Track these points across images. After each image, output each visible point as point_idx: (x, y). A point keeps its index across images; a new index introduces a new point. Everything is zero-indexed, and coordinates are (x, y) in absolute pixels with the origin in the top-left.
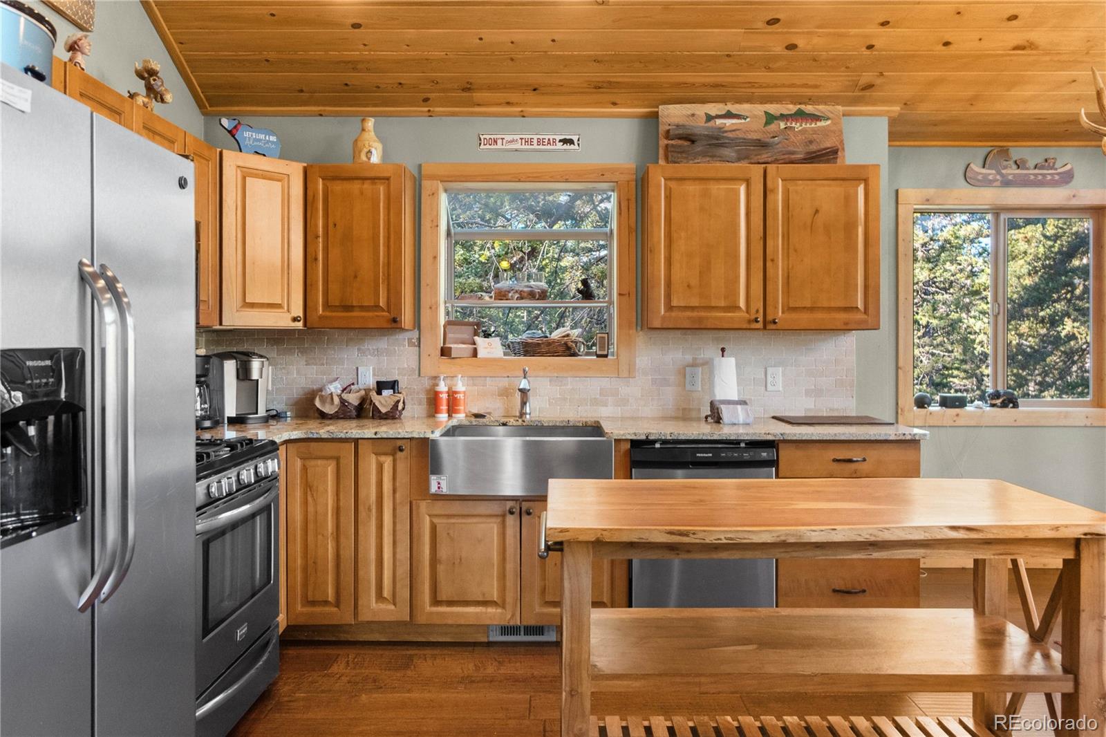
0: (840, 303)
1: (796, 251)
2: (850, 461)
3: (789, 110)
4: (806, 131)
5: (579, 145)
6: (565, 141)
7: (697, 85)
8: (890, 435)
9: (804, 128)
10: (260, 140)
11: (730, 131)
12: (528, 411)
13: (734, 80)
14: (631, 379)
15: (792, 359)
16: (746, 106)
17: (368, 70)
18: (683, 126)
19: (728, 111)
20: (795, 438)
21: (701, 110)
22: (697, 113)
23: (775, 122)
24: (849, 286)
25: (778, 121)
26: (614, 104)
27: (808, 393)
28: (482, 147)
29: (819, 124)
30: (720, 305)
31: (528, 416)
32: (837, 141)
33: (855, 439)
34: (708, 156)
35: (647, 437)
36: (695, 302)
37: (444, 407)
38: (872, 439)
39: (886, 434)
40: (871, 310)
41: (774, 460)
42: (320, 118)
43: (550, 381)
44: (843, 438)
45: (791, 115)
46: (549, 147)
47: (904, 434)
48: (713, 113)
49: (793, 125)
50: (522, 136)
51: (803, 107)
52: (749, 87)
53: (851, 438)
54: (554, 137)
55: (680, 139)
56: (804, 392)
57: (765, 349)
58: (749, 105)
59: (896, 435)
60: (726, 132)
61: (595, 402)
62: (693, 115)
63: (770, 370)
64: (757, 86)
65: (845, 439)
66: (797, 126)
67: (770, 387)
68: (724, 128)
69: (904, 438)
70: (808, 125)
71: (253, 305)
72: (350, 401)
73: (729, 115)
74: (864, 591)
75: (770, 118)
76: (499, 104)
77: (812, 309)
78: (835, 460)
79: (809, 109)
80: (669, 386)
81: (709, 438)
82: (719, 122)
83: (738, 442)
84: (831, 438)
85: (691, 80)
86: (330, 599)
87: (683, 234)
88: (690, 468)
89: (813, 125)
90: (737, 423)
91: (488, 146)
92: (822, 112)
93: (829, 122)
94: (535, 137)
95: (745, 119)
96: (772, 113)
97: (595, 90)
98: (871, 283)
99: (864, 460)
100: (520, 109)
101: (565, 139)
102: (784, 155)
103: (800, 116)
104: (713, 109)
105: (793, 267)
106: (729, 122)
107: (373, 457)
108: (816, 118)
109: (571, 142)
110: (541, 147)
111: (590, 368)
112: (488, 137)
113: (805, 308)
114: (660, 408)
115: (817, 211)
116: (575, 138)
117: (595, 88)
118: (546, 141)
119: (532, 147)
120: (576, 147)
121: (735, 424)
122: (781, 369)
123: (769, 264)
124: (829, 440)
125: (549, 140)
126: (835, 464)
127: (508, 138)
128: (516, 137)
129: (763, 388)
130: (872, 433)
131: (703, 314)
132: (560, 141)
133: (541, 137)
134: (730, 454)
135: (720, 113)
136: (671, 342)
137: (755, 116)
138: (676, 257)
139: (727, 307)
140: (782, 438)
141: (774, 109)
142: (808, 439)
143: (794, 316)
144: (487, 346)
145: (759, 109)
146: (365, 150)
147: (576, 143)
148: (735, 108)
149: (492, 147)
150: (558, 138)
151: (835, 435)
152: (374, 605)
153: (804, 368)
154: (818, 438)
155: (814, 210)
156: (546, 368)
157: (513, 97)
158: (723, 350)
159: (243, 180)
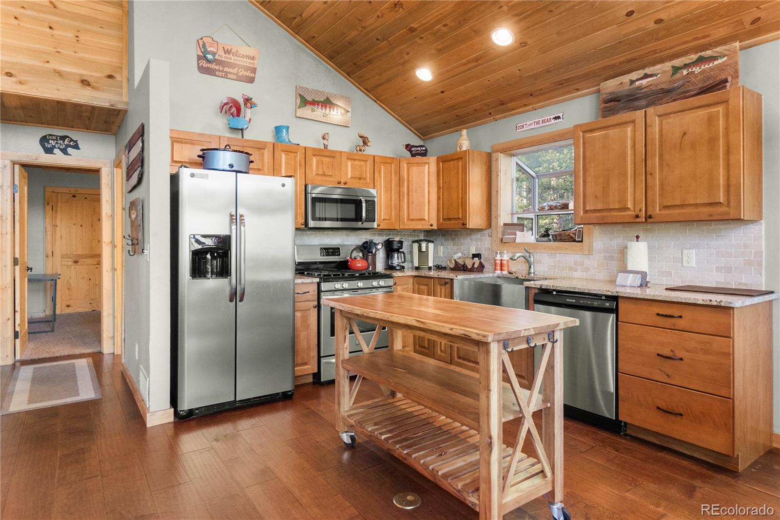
0: (706, 200)
1: (667, 165)
2: (671, 317)
3: (691, 59)
4: (705, 71)
5: (563, 118)
6: (556, 118)
7: (616, 64)
8: (698, 300)
9: (703, 69)
10: (418, 150)
11: (646, 87)
12: (532, 272)
13: (639, 53)
14: (591, 256)
15: (704, 244)
16: (658, 67)
17: (460, 108)
18: (614, 92)
19: (645, 73)
20: (626, 296)
21: (626, 79)
22: (624, 81)
23: (679, 71)
24: (712, 186)
25: (681, 71)
26: (578, 90)
27: (718, 269)
28: (518, 131)
29: (716, 63)
30: (615, 207)
31: (532, 274)
32: (732, 71)
33: (669, 300)
34: (626, 109)
35: (541, 287)
36: (600, 207)
37: (499, 268)
38: (683, 301)
39: (694, 299)
40: (732, 203)
41: (614, 309)
42: (457, 132)
43: (548, 256)
44: (660, 298)
45: (693, 63)
46: (548, 123)
47: (711, 301)
48: (634, 79)
49: (694, 70)
50: (534, 121)
51: (703, 54)
52: (653, 55)
53: (666, 299)
54: (550, 117)
55: (611, 101)
56: (715, 268)
57: (682, 236)
58: (661, 65)
59: (703, 300)
60: (642, 89)
61: (571, 269)
62: (621, 83)
63: (685, 252)
64: (658, 51)
65: (662, 299)
66: (697, 70)
67: (685, 264)
68: (641, 86)
69: (710, 304)
70: (707, 66)
71: (413, 220)
72: (459, 262)
73: (646, 76)
74: (681, 415)
75: (676, 69)
76: (521, 107)
77: (682, 206)
78: (658, 314)
79: (708, 53)
80: (614, 261)
81: (573, 290)
82: (637, 83)
83: (601, 296)
84: (651, 298)
85: (612, 62)
86: (426, 346)
87: (592, 165)
88: (563, 307)
89: (711, 65)
90: (625, 285)
91: (520, 130)
92: (720, 53)
93: (725, 58)
94: (541, 119)
95: (657, 76)
96: (677, 66)
97: (559, 87)
98: (733, 181)
99: (681, 317)
100: (532, 106)
101: (556, 117)
102: (679, 95)
103: (701, 60)
104: (634, 76)
105: (666, 176)
106: (644, 82)
107: (439, 286)
108: (715, 58)
109: (558, 118)
110: (544, 124)
111: (567, 248)
112: (519, 125)
113: (676, 205)
114: (609, 274)
115: (685, 134)
116: (561, 115)
117: (560, 85)
118: (546, 120)
119: (540, 125)
120: (562, 120)
121: (624, 286)
122: (694, 251)
123: (649, 177)
124: (650, 299)
125: (548, 119)
126: (658, 317)
127: (528, 123)
128: (532, 122)
129: (680, 264)
130: (683, 297)
131: (605, 214)
132: (553, 118)
133: (543, 119)
134: (586, 302)
135: (639, 77)
136: (615, 232)
137: (665, 72)
138: (589, 179)
139: (619, 208)
140: (617, 295)
141: (677, 62)
142: (634, 297)
143: (667, 212)
144: (521, 236)
145: (668, 66)
146: (459, 145)
147: (561, 118)
148: (648, 71)
149: (522, 130)
150: (552, 117)
151: (654, 295)
152: (439, 352)
153: (714, 251)
154: (641, 297)
155: (682, 133)
156: (545, 248)
157: (525, 101)
158: (638, 237)
159: (408, 169)
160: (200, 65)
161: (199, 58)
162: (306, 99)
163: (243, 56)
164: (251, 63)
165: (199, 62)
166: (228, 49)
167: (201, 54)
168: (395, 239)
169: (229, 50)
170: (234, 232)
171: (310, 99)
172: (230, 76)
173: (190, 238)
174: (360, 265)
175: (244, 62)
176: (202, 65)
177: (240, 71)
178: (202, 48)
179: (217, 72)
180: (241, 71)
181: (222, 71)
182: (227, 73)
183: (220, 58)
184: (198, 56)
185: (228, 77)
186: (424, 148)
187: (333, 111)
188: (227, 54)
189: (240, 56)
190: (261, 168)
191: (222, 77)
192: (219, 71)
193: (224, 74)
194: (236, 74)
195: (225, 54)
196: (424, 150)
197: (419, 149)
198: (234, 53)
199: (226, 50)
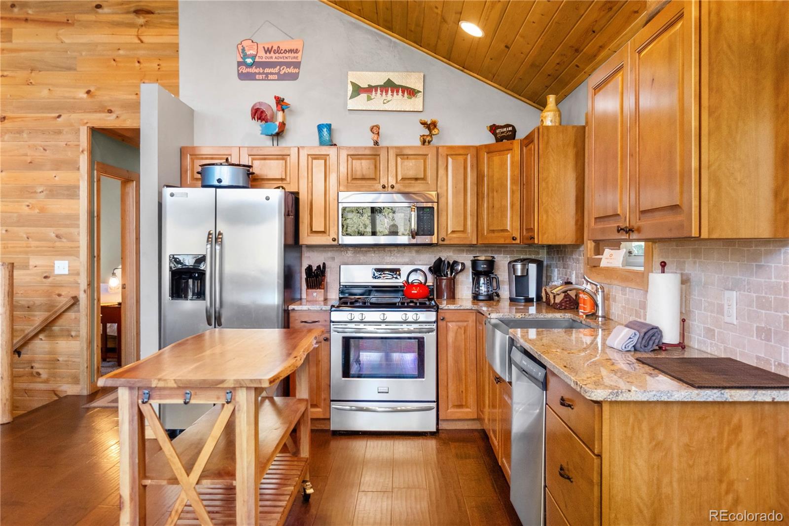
10: (504, 132)
71: (493, 232)
158: (663, 265)
159: (489, 158)
160: (240, 72)
161: (239, 64)
162: (359, 87)
163: (286, 51)
164: (294, 58)
165: (239, 69)
166: (268, 48)
167: (241, 60)
168: (479, 258)
169: (270, 49)
170: (209, 250)
171: (364, 85)
172: (270, 77)
173: (170, 257)
174: (416, 292)
175: (286, 58)
176: (242, 72)
177: (281, 69)
178: (241, 53)
179: (257, 76)
180: (283, 69)
181: (263, 73)
182: (267, 74)
183: (260, 60)
184: (239, 63)
185: (269, 78)
186: (510, 129)
187: (398, 95)
188: (268, 53)
189: (282, 52)
190: (284, 177)
191: (262, 80)
192: (259, 74)
193: (264, 76)
194: (278, 74)
195: (266, 53)
196: (510, 131)
197: (505, 130)
198: (275, 50)
199: (266, 49)
